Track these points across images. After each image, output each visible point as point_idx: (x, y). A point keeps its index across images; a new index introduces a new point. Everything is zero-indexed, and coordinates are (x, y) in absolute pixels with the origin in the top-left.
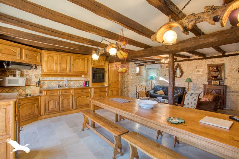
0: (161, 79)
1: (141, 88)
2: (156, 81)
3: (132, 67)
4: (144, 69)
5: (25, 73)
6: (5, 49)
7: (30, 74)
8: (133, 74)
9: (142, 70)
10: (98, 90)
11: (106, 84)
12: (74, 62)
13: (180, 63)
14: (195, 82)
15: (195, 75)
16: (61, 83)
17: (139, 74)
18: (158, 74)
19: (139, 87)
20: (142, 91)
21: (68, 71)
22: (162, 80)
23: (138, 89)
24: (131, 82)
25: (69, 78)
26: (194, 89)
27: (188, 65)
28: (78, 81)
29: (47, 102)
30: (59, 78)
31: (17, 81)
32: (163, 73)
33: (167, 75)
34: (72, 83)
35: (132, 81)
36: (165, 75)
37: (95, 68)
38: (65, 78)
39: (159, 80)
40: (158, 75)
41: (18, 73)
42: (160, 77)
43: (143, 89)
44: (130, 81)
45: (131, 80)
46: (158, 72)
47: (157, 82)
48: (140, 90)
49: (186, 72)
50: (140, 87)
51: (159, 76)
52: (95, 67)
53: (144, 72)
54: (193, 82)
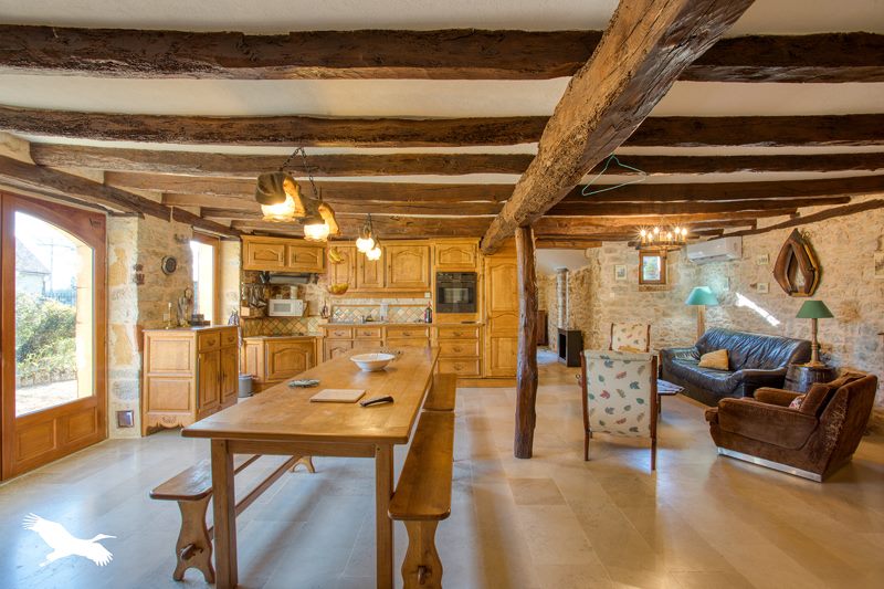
0: (743, 301)
1: (631, 336)
2: (725, 313)
3: (615, 259)
4: (680, 264)
5: (308, 291)
6: (262, 251)
7: (316, 293)
8: (623, 285)
9: (673, 265)
10: (449, 333)
11: (479, 318)
12: (394, 262)
13: (809, 228)
14: (873, 321)
15: (872, 287)
16: (374, 313)
17: (665, 283)
18: (732, 279)
19: (624, 330)
20: (633, 346)
21: (381, 285)
22: (745, 308)
23: (619, 340)
24: (611, 312)
25: (393, 301)
26: (867, 353)
27: (839, 236)
28: (415, 308)
29: (328, 352)
30: (371, 302)
31: (287, 308)
32: (749, 278)
33: (759, 285)
34: (401, 312)
35: (614, 308)
36: (754, 286)
37: (444, 273)
38: (385, 301)
39: (736, 307)
40: (733, 286)
41: (293, 289)
42: (738, 294)
43: (636, 342)
44: (607, 309)
45: (613, 304)
46: (732, 272)
47: (727, 315)
48: (625, 342)
49: (833, 269)
50: (628, 334)
51: (736, 289)
52: (445, 270)
53: (681, 274)
54: (863, 317)
